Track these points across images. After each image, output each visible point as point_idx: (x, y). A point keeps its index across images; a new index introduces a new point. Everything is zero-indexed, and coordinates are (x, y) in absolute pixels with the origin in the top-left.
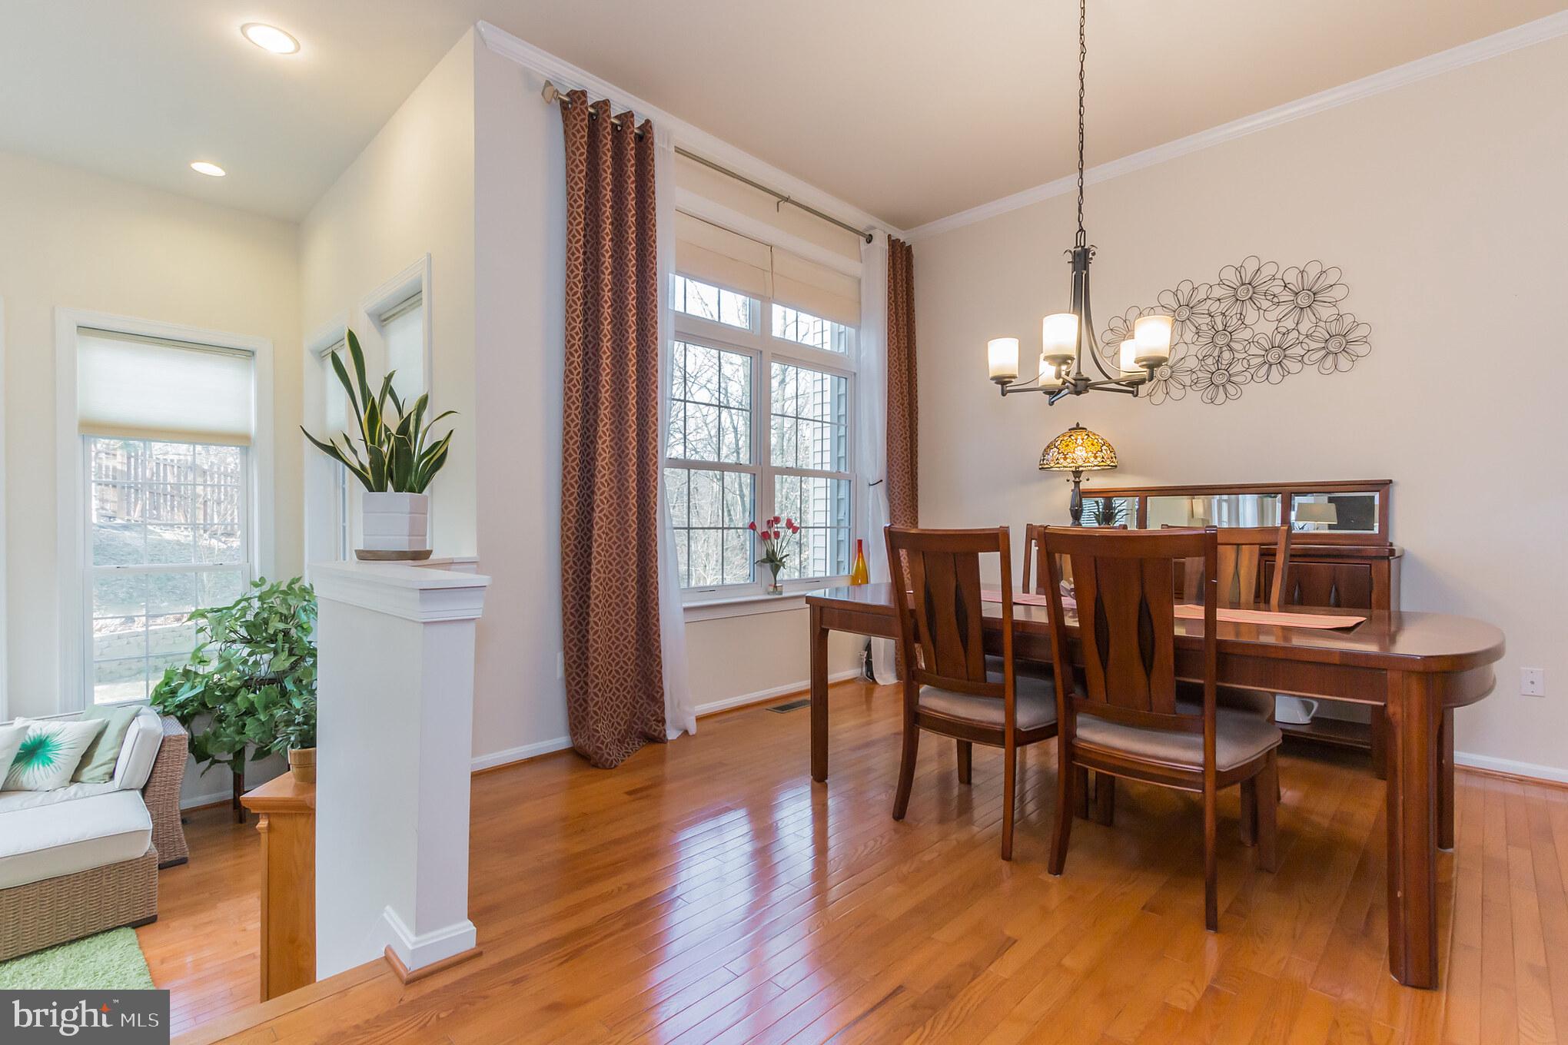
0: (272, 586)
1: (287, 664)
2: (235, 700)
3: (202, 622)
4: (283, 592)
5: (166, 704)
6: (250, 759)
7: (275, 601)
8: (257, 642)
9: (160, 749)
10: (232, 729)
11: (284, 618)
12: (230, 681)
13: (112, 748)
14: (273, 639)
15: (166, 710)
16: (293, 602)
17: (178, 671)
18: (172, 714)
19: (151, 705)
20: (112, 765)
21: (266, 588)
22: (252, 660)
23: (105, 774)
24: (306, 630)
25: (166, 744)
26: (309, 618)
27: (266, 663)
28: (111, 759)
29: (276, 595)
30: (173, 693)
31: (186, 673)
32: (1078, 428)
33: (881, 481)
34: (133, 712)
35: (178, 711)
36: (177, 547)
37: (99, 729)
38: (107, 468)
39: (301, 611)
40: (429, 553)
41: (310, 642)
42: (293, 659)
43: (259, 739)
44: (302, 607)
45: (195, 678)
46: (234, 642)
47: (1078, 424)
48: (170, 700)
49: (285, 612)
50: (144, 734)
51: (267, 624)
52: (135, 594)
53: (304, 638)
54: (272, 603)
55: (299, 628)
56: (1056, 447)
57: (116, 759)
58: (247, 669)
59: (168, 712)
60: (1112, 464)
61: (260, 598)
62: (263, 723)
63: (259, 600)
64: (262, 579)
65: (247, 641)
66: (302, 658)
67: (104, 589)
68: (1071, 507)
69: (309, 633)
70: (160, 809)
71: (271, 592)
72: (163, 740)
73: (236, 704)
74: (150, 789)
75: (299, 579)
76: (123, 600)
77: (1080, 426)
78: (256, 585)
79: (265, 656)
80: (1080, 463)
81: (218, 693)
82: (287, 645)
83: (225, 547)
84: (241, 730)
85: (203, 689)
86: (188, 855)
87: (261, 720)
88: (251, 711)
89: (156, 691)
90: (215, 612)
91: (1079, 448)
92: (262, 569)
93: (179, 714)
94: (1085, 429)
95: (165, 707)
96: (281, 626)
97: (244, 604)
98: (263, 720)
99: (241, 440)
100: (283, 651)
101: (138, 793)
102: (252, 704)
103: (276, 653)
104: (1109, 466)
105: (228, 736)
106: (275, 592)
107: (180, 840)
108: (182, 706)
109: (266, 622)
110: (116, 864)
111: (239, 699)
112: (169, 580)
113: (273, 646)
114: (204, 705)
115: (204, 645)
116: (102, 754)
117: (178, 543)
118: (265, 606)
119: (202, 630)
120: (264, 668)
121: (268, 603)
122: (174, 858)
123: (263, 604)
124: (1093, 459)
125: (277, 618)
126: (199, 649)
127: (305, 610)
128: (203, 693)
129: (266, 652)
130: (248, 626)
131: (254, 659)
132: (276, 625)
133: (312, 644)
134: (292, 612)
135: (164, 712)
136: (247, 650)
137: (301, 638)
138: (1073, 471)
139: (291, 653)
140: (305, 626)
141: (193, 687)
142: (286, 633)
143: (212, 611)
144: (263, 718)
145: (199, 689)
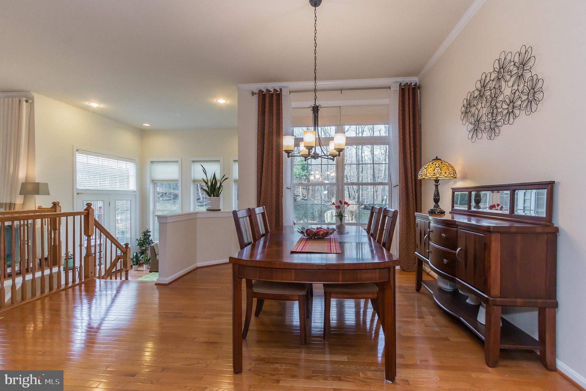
32: (437, 159)
33: (398, 185)
40: (221, 209)
47: (437, 157)
56: (426, 169)
60: (454, 176)
68: (434, 197)
77: (438, 158)
80: (438, 175)
91: (437, 168)
94: (441, 159)
104: (452, 177)
124: (444, 174)
138: (435, 180)
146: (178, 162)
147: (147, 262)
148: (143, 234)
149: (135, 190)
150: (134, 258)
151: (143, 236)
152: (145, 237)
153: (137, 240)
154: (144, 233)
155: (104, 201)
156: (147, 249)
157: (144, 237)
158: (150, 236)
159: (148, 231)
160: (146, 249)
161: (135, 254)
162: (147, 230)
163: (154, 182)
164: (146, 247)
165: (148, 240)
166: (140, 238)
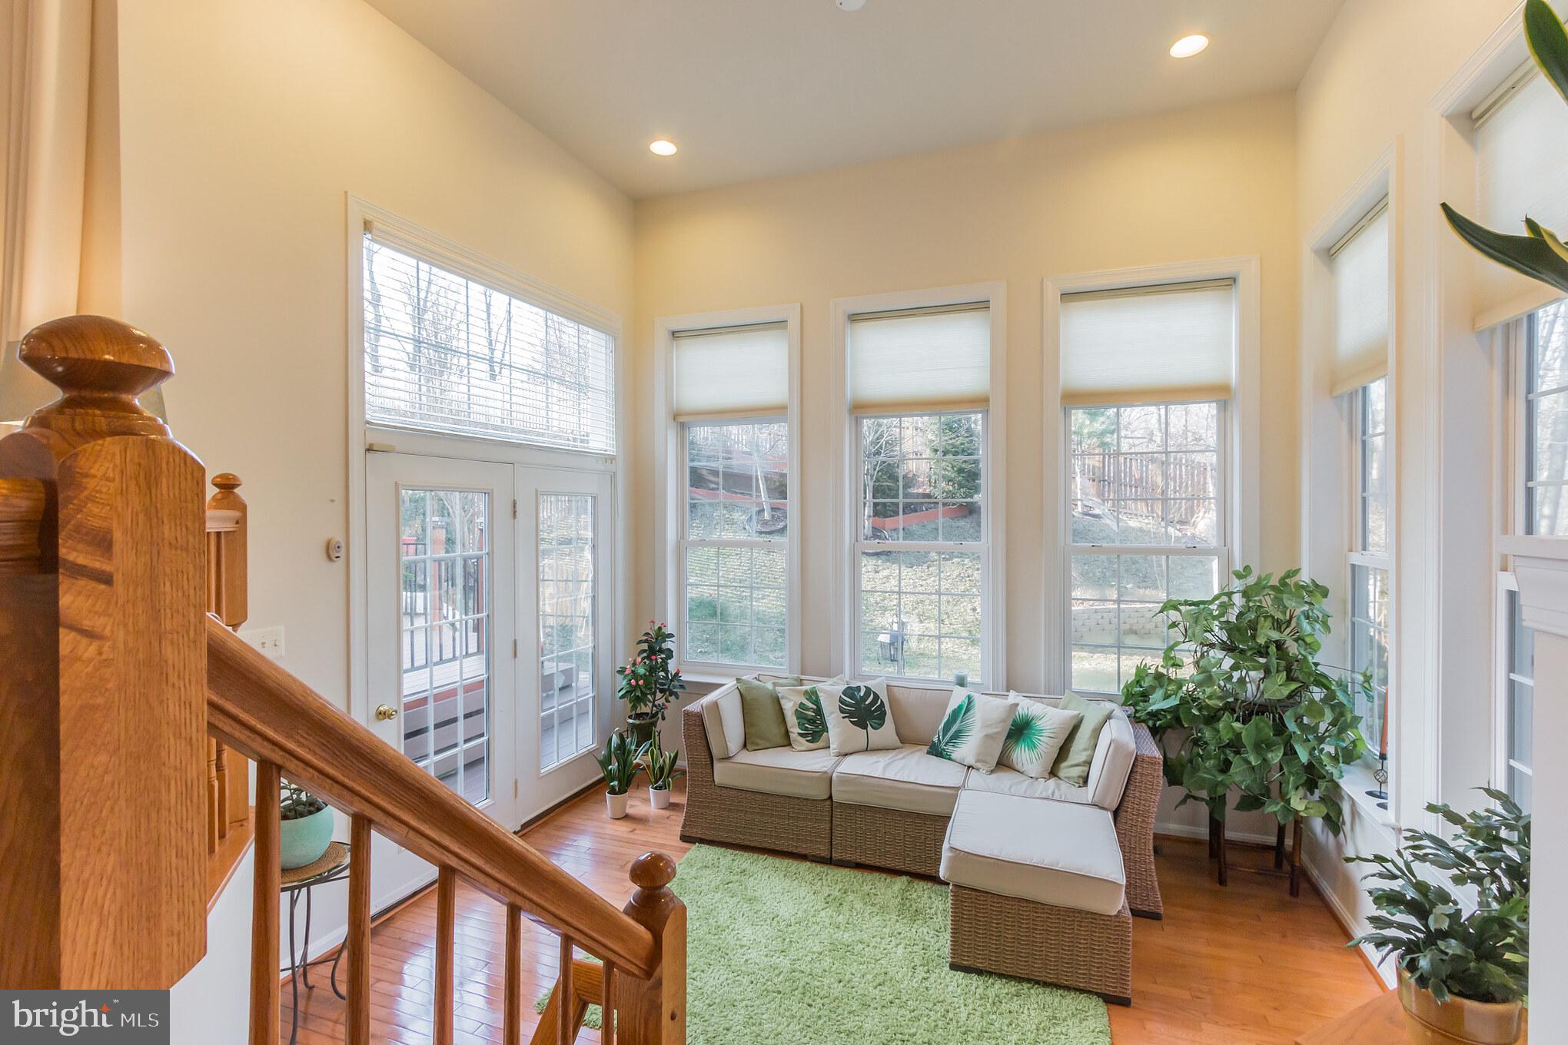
0: (1259, 579)
1: (1286, 692)
2: (1216, 725)
3: (1174, 615)
4: (1273, 588)
5: (1138, 708)
6: (1234, 806)
7: (1267, 602)
8: (1242, 652)
9: (1132, 768)
10: (1212, 762)
11: (1278, 625)
12: (1210, 698)
13: (1085, 750)
14: (1263, 651)
15: (1137, 715)
16: (1290, 603)
17: (1149, 671)
18: (1144, 721)
19: (1123, 705)
20: (1086, 769)
21: (1251, 580)
22: (1236, 675)
23: (1079, 777)
24: (1312, 648)
25: (1139, 763)
26: (1313, 629)
27: (1253, 683)
28: (1085, 762)
29: (1267, 591)
30: (1145, 696)
31: (1159, 676)
34: (1106, 713)
35: (1149, 719)
36: (1140, 534)
37: (1074, 722)
38: (1089, 466)
39: (1302, 617)
41: (1316, 664)
42: (1294, 686)
43: (1246, 787)
44: (1303, 612)
45: (1168, 684)
46: (1212, 646)
48: (1141, 704)
49: (1279, 615)
50: (1116, 746)
51: (1255, 630)
52: (1107, 574)
53: (1310, 658)
54: (1260, 601)
55: (1300, 641)
57: (1089, 763)
58: (1228, 686)
59: (1139, 718)
61: (1246, 594)
62: (1253, 768)
63: (1243, 597)
64: (1247, 568)
65: (1229, 648)
66: (1305, 686)
67: (1086, 568)
69: (1316, 651)
70: (1132, 842)
71: (1259, 587)
72: (1136, 759)
73: (1218, 731)
74: (1122, 814)
75: (1297, 572)
76: (1099, 579)
78: (1239, 576)
79: (1252, 673)
81: (1195, 712)
82: (1283, 663)
83: (1180, 534)
84: (1225, 766)
85: (1177, 702)
86: (1162, 911)
87: (1250, 763)
88: (1235, 745)
89: (1128, 690)
90: (1190, 605)
92: (1243, 558)
93: (1150, 723)
95: (1136, 711)
96: (1275, 635)
97: (1225, 599)
98: (1253, 764)
99: (1219, 393)
100: (1278, 671)
101: (1109, 816)
102: (1238, 735)
103: (1267, 671)
105: (1207, 770)
106: (1264, 588)
107: (1153, 887)
108: (1154, 715)
109: (1253, 626)
110: (1088, 913)
111: (1221, 725)
112: (1133, 564)
113: (1262, 660)
114: (1178, 720)
115: (1177, 644)
116: (1077, 754)
117: (1141, 530)
118: (1251, 604)
119: (1174, 625)
120: (1251, 689)
121: (1255, 601)
122: (1146, 909)
123: (1248, 601)
125: (1268, 623)
126: (1171, 648)
127: (1308, 617)
128: (1177, 707)
129: (1255, 669)
130: (1227, 626)
131: (1239, 676)
132: (1267, 633)
133: (1319, 667)
134: (1288, 618)
135: (1135, 717)
136: (1228, 663)
137: (1305, 657)
139: (1290, 678)
140: (1308, 640)
141: (1167, 697)
142: (1279, 645)
143: (1186, 603)
144: (1254, 761)
145: (1173, 702)
146: (785, 328)
147: (663, 776)
148: (645, 646)
149: (611, 451)
150: (614, 759)
151: (645, 655)
152: (651, 660)
153: (622, 671)
154: (646, 641)
155: (489, 493)
156: (660, 715)
157: (648, 658)
158: (669, 654)
159: (662, 636)
160: (657, 713)
161: (615, 739)
162: (660, 628)
163: (682, 421)
164: (654, 705)
165: (662, 674)
166: (634, 664)
